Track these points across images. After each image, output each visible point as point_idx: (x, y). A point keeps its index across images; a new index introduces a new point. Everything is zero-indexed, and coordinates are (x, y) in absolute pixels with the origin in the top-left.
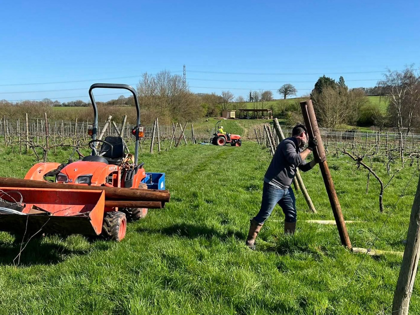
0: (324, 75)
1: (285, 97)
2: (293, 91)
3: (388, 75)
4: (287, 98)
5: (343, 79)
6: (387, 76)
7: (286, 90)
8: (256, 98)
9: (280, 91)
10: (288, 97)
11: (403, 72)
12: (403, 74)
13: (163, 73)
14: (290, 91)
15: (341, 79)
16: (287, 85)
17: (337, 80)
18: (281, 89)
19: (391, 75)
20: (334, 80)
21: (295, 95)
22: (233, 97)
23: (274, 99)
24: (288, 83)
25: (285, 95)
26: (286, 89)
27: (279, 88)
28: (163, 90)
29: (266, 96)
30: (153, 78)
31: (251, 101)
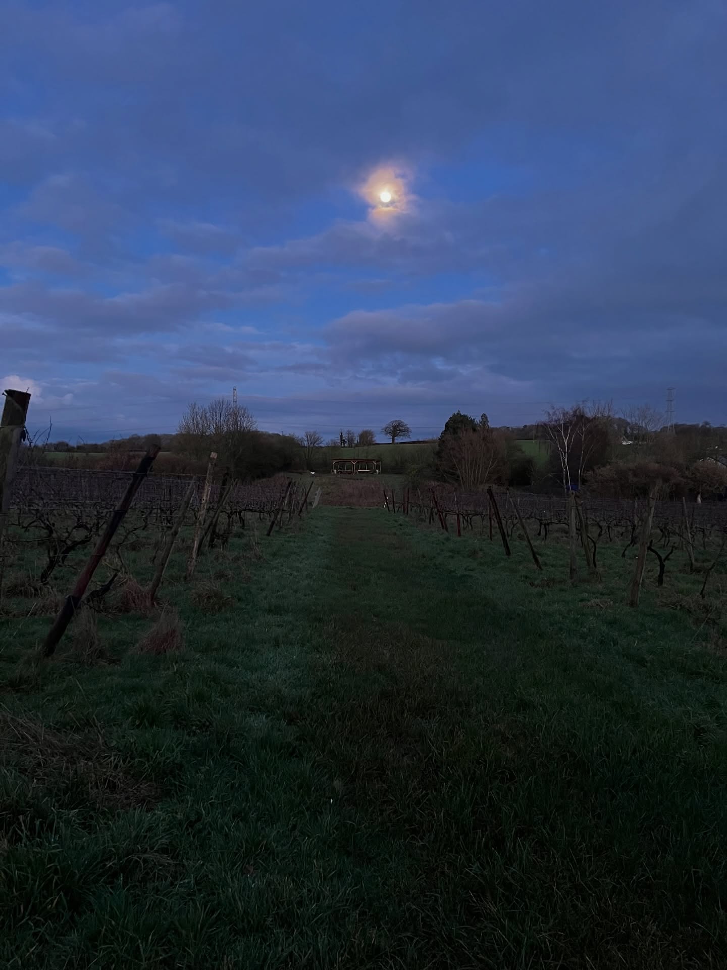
0: (459, 411)
1: (393, 440)
2: (406, 431)
3: (551, 413)
4: (396, 441)
5: (486, 418)
6: (549, 415)
7: (396, 430)
8: (351, 440)
9: (386, 431)
10: (398, 440)
11: (572, 409)
12: (571, 412)
13: (219, 403)
14: (400, 430)
15: (484, 417)
16: (396, 421)
17: (478, 420)
18: (387, 428)
19: (554, 414)
20: (474, 419)
21: (409, 437)
22: (322, 440)
23: (377, 442)
24: (398, 419)
25: (394, 437)
26: (395, 428)
27: (384, 426)
28: (217, 428)
29: (366, 438)
30: (205, 410)
31: (343, 445)
